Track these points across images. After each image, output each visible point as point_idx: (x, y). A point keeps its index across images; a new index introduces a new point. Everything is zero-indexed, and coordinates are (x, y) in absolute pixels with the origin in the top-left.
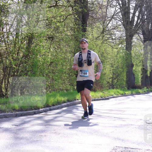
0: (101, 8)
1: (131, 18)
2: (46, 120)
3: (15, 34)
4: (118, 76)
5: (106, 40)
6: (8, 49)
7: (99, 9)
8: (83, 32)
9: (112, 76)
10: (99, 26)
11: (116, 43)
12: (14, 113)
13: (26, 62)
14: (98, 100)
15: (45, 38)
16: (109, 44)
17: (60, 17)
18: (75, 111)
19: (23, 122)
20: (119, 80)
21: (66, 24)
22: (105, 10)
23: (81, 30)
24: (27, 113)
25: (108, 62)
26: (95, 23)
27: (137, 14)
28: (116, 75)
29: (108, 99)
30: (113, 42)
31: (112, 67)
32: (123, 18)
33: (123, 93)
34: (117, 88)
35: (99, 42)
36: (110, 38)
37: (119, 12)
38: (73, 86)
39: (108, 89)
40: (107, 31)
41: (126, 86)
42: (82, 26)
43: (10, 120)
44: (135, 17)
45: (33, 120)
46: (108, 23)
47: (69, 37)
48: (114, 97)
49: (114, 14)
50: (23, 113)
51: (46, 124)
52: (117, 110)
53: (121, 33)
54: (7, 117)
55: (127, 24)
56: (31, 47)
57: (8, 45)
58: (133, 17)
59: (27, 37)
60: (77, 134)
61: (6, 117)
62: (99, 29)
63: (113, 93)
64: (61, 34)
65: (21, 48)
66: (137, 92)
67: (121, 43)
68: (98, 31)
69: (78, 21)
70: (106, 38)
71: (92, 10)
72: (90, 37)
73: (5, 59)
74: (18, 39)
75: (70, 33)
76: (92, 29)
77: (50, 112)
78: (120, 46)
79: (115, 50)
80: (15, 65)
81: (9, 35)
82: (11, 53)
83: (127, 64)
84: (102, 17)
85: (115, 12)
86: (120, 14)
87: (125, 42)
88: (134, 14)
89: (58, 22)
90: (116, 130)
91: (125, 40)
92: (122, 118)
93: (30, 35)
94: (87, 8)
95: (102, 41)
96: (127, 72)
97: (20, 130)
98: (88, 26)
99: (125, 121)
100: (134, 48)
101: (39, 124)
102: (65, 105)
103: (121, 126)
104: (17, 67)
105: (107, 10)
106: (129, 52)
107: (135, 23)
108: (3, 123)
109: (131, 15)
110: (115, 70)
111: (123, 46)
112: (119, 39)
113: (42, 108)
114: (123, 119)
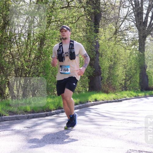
0: (113, 9)
1: (144, 18)
2: (58, 122)
3: (27, 35)
4: (131, 78)
5: (119, 41)
6: (20, 50)
7: (112, 10)
8: (95, 33)
9: (125, 78)
10: (111, 26)
11: (128, 45)
12: (26, 115)
13: (38, 64)
14: (110, 102)
15: (57, 39)
16: (122, 45)
17: (72, 18)
18: (87, 113)
19: (35, 124)
20: (133, 81)
21: (78, 25)
22: (117, 11)
23: (93, 31)
24: (39, 115)
25: (120, 64)
26: (107, 24)
27: (150, 14)
28: (129, 77)
29: (121, 101)
30: (126, 44)
31: (125, 68)
32: (136, 19)
33: (136, 95)
34: (130, 90)
35: (112, 43)
36: (122, 39)
37: (132, 13)
38: (85, 87)
39: (120, 91)
40: (120, 31)
41: (139, 88)
42: (95, 27)
43: (22, 122)
44: (149, 17)
45: (45, 122)
46: (120, 24)
47: (81, 38)
48: (127, 99)
49: (127, 15)
50: (35, 115)
51: (58, 126)
52: (130, 112)
53: (134, 34)
54: (19, 119)
55: (140, 24)
56: (43, 49)
57: (20, 46)
58: (146, 18)
59: (39, 38)
60: (89, 137)
61: (17, 119)
62: (111, 30)
63: (126, 95)
64: (73, 35)
65: (33, 50)
66: (151, 94)
67: (134, 44)
68: (111, 32)
69: (90, 22)
70: (119, 39)
71: (104, 11)
72: (103, 37)
73: (17, 60)
74: (30, 40)
75: (82, 34)
76: (104, 29)
77: (62, 114)
78: (133, 47)
79: (128, 51)
80: (27, 67)
81: (21, 36)
82: (22, 54)
83: (140, 65)
84: (115, 18)
85: (128, 13)
86: (133, 15)
87: (138, 43)
88: (147, 14)
89: (70, 23)
90: (130, 133)
91: (138, 41)
92: (135, 121)
93: (42, 36)
94: (100, 9)
95: (114, 42)
96: (140, 74)
97: (32, 132)
98: (100, 27)
99: (139, 123)
100: (147, 49)
101: (51, 126)
102: (77, 107)
103: (135, 129)
104: (29, 69)
105: (119, 11)
106: (142, 53)
107: (148, 24)
108: (15, 125)
109: (144, 16)
110: (128, 71)
111: (136, 47)
112: (132, 40)
113: (54, 110)
114: (137, 122)
